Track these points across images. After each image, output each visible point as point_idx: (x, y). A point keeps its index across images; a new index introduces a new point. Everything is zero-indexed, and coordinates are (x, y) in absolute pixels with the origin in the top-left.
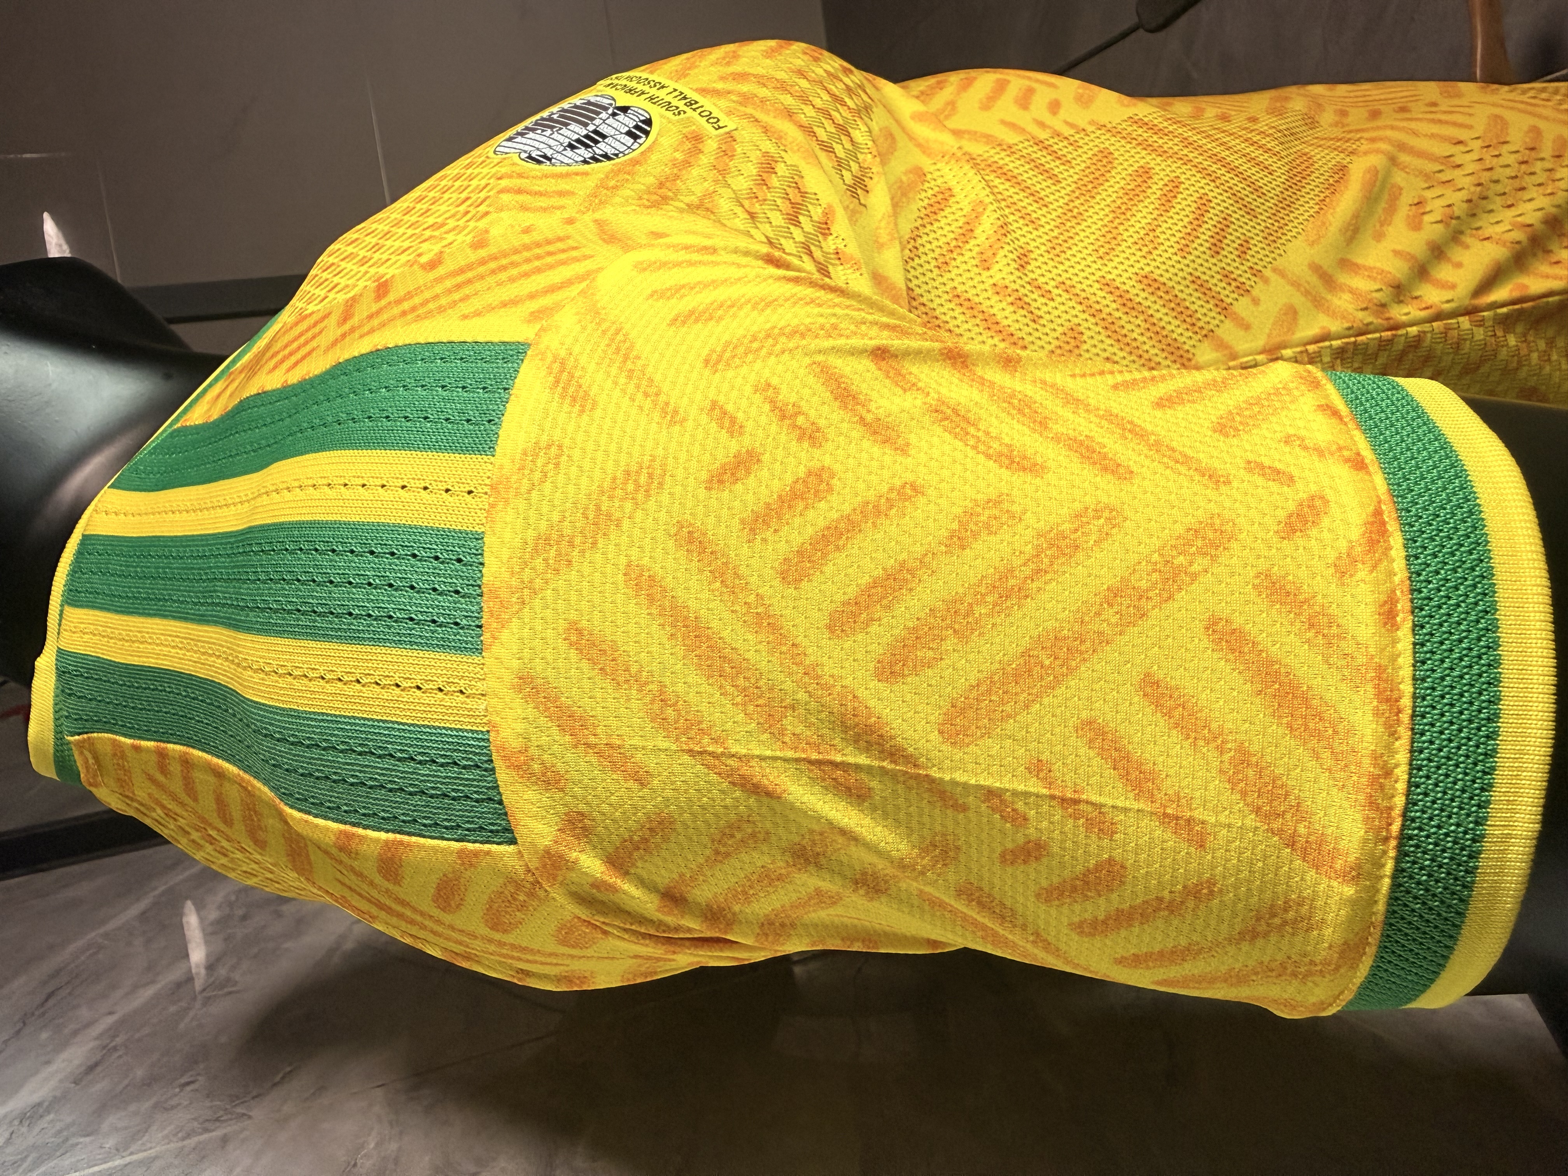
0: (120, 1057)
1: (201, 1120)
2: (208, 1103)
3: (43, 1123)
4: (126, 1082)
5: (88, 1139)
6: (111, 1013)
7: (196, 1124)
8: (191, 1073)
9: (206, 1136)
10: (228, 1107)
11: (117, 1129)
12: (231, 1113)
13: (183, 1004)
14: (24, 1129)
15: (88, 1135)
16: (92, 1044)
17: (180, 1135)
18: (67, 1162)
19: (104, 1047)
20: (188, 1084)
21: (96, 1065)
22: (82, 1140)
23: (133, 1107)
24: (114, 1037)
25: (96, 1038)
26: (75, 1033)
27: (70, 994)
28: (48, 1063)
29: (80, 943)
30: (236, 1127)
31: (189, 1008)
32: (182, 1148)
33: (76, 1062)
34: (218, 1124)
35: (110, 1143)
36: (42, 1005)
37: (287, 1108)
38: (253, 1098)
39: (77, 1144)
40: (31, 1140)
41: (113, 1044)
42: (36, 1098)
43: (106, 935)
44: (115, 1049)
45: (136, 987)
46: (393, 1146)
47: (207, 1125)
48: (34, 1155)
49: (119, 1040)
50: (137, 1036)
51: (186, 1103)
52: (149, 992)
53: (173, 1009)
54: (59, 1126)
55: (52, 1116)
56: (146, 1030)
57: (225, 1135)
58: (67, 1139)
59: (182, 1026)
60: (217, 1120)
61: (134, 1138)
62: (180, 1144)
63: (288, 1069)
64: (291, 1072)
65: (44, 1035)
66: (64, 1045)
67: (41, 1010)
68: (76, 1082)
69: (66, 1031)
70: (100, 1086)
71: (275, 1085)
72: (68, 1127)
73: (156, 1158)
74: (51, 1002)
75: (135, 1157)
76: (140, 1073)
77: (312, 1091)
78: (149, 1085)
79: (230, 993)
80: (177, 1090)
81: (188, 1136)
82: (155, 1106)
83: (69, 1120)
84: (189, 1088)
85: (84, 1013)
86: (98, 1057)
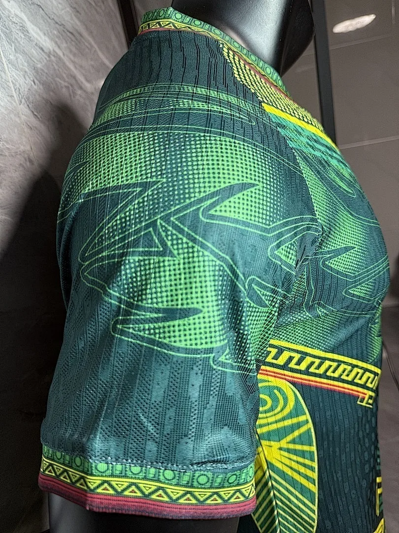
0: (46, 59)
1: (20, 88)
2: (26, 90)
3: (20, 34)
4: (35, 61)
5: (13, 49)
6: (64, 55)
7: (18, 86)
8: (39, 84)
9: (14, 90)
10: (25, 97)
11: (17, 59)
12: (22, 98)
13: (67, 79)
14: (18, 28)
15: (15, 49)
16: (51, 49)
17: (14, 81)
18: (4, 43)
19: (50, 52)
20: (34, 83)
21: (43, 51)
22: (13, 47)
23: (26, 64)
24: (54, 56)
25: (54, 50)
26: (56, 43)
27: (72, 40)
28: (45, 34)
29: (93, 43)
30: (17, 100)
31: (65, 81)
32: (9, 82)
33: (44, 44)
34: (18, 93)
35: (12, 57)
36: (68, 31)
37: (23, 117)
38: (28, 105)
39: (12, 46)
40: (14, 30)
41: (51, 56)
42: (31, 31)
43: (95, 51)
44: (49, 57)
45: (73, 62)
46: (7, 154)
47: (18, 89)
48: (8, 31)
49: (53, 58)
50: (54, 64)
51: (27, 82)
52: (71, 67)
53: (64, 76)
54: (19, 39)
55: (23, 37)
56: (56, 67)
57: (13, 96)
58: (13, 42)
59: (58, 79)
60: (20, 93)
61: (13, 65)
62: (11, 81)
63: (39, 117)
64: (38, 118)
65: (55, 32)
66: (52, 39)
67: (66, 31)
68: (36, 44)
69: (57, 40)
70: (34, 52)
71: (32, 112)
72: (19, 42)
73: (5, 73)
74: (69, 34)
75: (6, 66)
76: (39, 66)
77: (30, 125)
78: (34, 69)
79: (70, 96)
80: (32, 79)
81: (13, 83)
82: (25, 72)
83: (21, 43)
84: (33, 83)
85: (64, 45)
86: (46, 50)
